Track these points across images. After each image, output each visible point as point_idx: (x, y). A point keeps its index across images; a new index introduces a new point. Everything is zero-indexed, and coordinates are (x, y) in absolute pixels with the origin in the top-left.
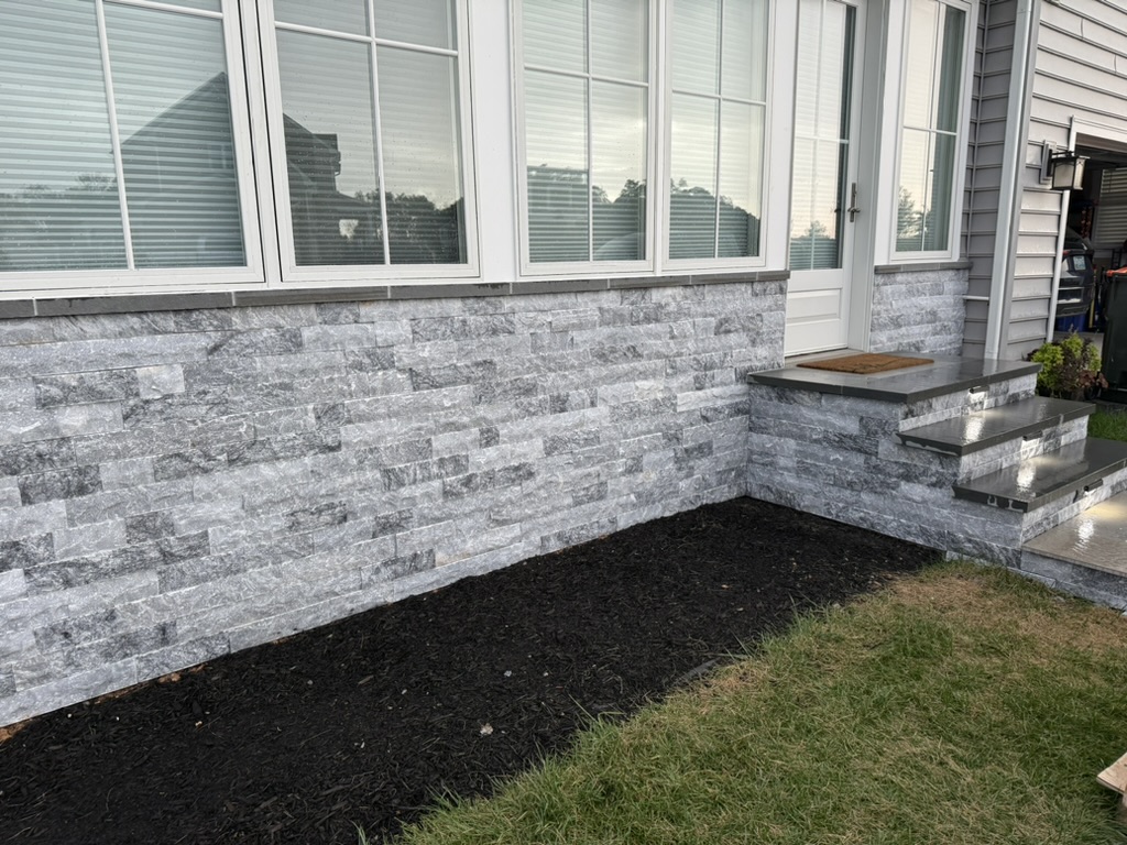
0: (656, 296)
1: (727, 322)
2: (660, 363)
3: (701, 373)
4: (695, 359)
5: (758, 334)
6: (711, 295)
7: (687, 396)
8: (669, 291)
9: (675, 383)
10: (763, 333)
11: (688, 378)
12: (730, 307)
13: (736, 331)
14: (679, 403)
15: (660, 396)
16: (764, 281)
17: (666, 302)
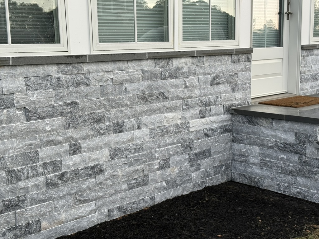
0: (176, 63)
1: (217, 78)
2: (179, 102)
3: (203, 108)
4: (199, 100)
5: (236, 85)
6: (208, 62)
7: (196, 122)
8: (183, 60)
9: (188, 114)
10: (239, 84)
11: (195, 111)
12: (219, 69)
13: (223, 83)
14: (191, 126)
15: (179, 122)
16: (238, 54)
17: (182, 66)
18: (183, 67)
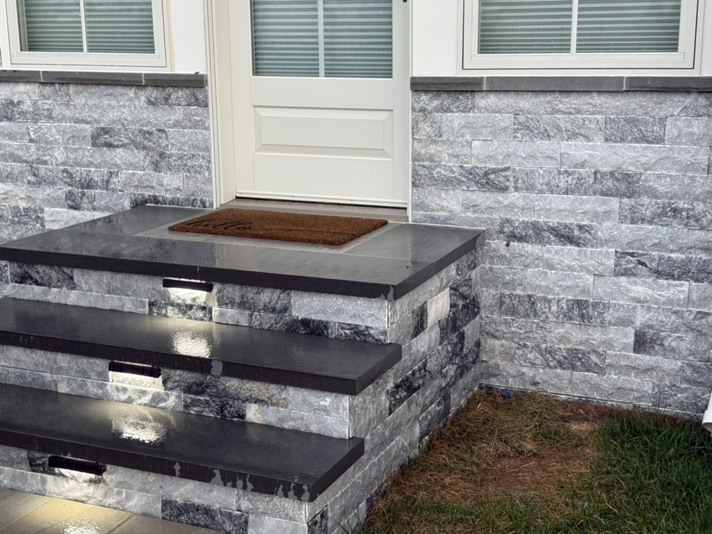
1: (106, 133)
3: (78, 191)
5: (162, 155)
7: (58, 213)
9: (41, 194)
10: (170, 156)
13: (123, 146)
14: (47, 218)
15: (23, 205)
16: (163, 87)
17: (20, 99)
18: (22, 102)
